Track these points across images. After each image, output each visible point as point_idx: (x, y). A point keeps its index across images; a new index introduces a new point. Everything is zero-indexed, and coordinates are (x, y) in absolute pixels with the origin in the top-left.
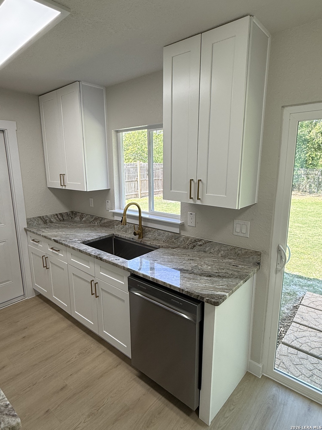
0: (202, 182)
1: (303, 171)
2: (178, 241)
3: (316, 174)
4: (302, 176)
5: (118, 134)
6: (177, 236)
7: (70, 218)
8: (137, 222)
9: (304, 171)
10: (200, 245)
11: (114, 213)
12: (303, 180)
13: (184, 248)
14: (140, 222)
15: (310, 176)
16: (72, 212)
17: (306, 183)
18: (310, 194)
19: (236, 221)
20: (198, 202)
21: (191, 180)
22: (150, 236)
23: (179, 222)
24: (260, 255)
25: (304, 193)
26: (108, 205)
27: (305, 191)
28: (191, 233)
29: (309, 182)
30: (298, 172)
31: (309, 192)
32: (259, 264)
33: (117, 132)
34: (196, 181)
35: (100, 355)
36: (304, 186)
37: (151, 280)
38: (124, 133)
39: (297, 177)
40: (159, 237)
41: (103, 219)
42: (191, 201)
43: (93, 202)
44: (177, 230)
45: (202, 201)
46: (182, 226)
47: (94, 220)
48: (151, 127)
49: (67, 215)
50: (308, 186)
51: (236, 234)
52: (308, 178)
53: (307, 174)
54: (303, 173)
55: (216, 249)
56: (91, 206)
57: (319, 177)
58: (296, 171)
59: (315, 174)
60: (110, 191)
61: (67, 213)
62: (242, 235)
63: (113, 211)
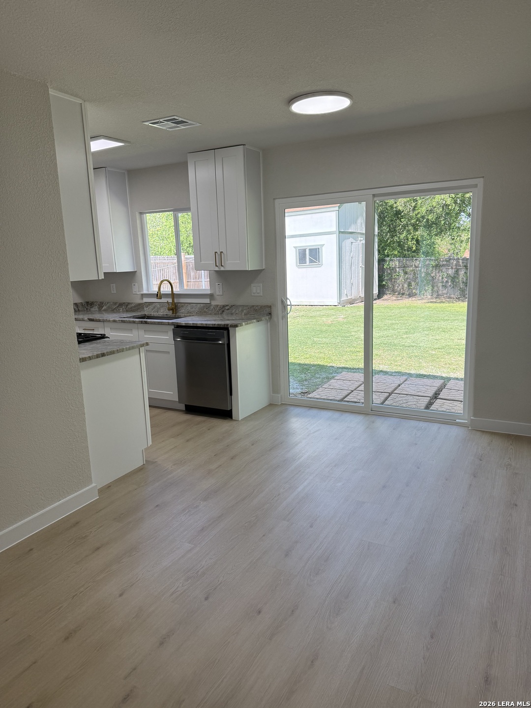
0: (223, 254)
1: (397, 263)
2: (209, 310)
3: (417, 265)
4: (397, 269)
5: (142, 215)
6: (207, 306)
7: (85, 309)
8: (170, 300)
9: (399, 262)
10: (228, 309)
11: (142, 295)
12: (398, 276)
13: (215, 314)
14: (173, 300)
15: (409, 270)
16: (87, 303)
17: (403, 280)
18: (410, 297)
19: (252, 285)
20: (222, 269)
21: (215, 252)
22: (184, 310)
23: (209, 292)
24: (271, 307)
25: (401, 297)
26: (135, 289)
27: (403, 294)
28: (219, 302)
29: (407, 279)
30: (391, 263)
31: (409, 295)
32: (270, 314)
33: (141, 213)
34: (219, 253)
36: (401, 285)
37: (192, 325)
38: (147, 215)
39: (389, 272)
40: (191, 310)
41: (129, 303)
42: (217, 269)
43: (114, 287)
44: (207, 301)
45: (224, 268)
46: (211, 296)
47: (118, 307)
48: (176, 210)
49: (82, 305)
50: (406, 286)
51: (253, 295)
52: (406, 273)
53: (404, 267)
54: (397, 264)
55: (240, 309)
56: (112, 292)
57: (421, 269)
58: (388, 263)
59: (415, 265)
60: (137, 273)
61: (82, 303)
62: (258, 295)
63: (142, 293)
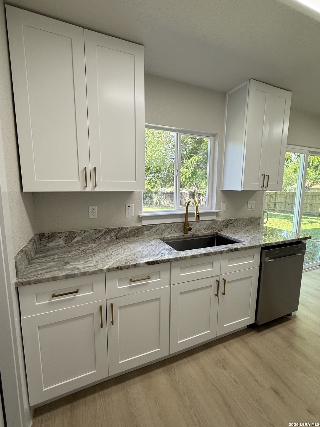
2: (216, 225)
6: (215, 222)
10: (232, 223)
11: (142, 217)
13: (221, 229)
19: (249, 202)
24: (260, 218)
26: (131, 210)
28: (223, 218)
32: (260, 223)
35: (229, 351)
41: (122, 229)
44: (214, 218)
46: (217, 213)
51: (248, 210)
55: (241, 223)
56: (91, 217)
62: (252, 210)
